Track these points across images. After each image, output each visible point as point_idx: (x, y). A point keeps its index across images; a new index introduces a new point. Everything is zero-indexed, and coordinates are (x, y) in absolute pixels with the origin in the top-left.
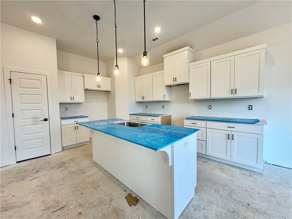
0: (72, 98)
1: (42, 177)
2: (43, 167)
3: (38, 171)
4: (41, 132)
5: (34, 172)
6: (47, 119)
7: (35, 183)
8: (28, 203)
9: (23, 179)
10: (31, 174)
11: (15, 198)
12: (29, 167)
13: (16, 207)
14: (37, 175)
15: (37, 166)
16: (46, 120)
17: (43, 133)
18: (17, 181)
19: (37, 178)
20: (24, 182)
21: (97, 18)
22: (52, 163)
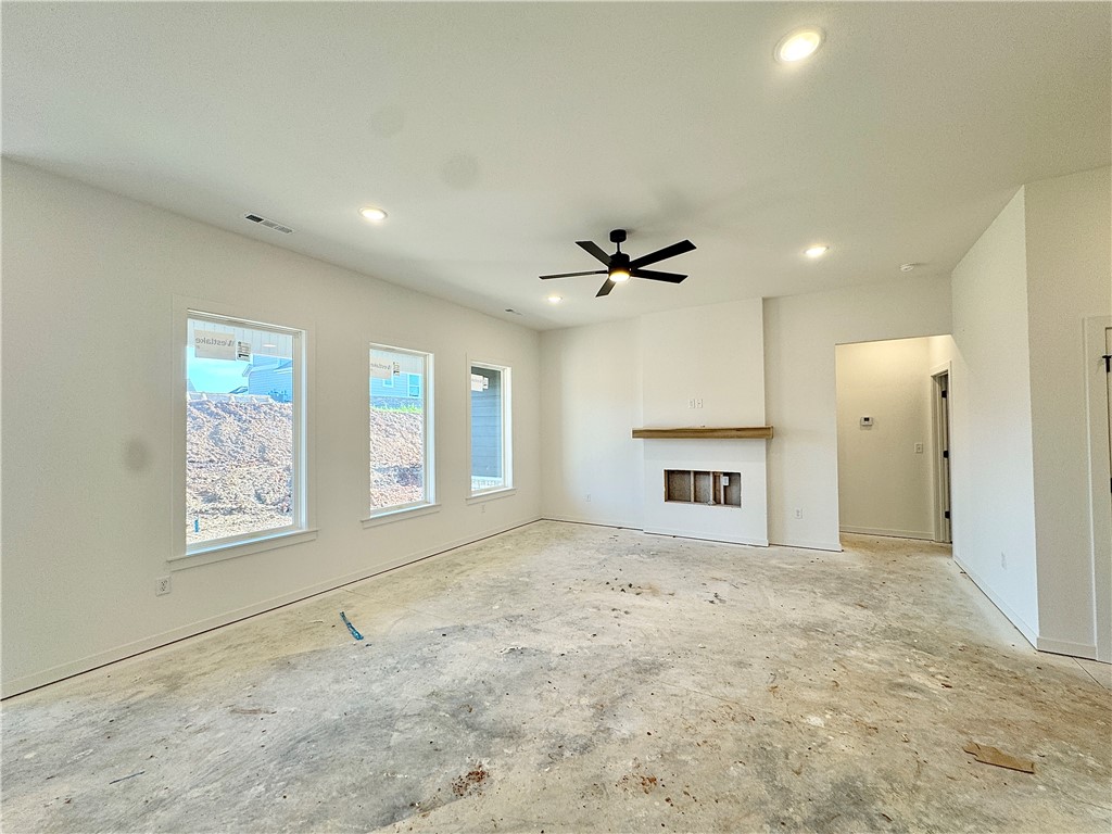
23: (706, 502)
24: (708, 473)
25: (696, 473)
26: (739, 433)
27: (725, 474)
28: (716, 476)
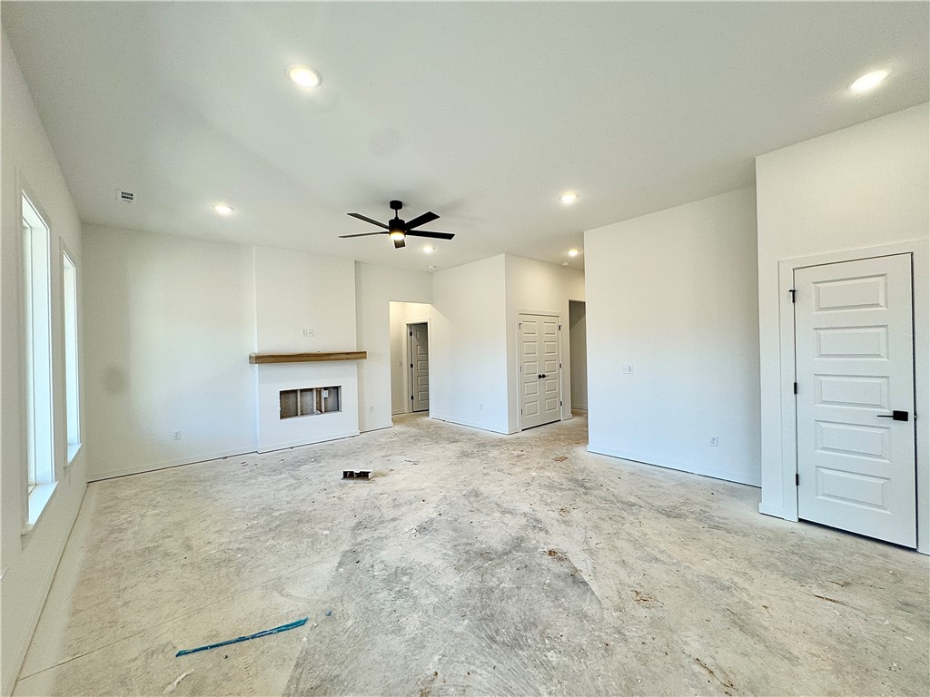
1: (856, 612)
2: (870, 582)
3: (849, 584)
4: (879, 457)
5: (834, 577)
6: (907, 413)
7: (827, 616)
8: (792, 659)
9: (801, 578)
10: (824, 578)
11: (767, 614)
12: (826, 555)
13: (762, 640)
14: (840, 594)
15: (849, 562)
17: (887, 462)
18: (785, 574)
19: (837, 602)
20: (799, 588)
22: (910, 589)
23: (312, 413)
24: (311, 390)
25: (302, 391)
26: (347, 356)
27: (325, 389)
28: (319, 391)
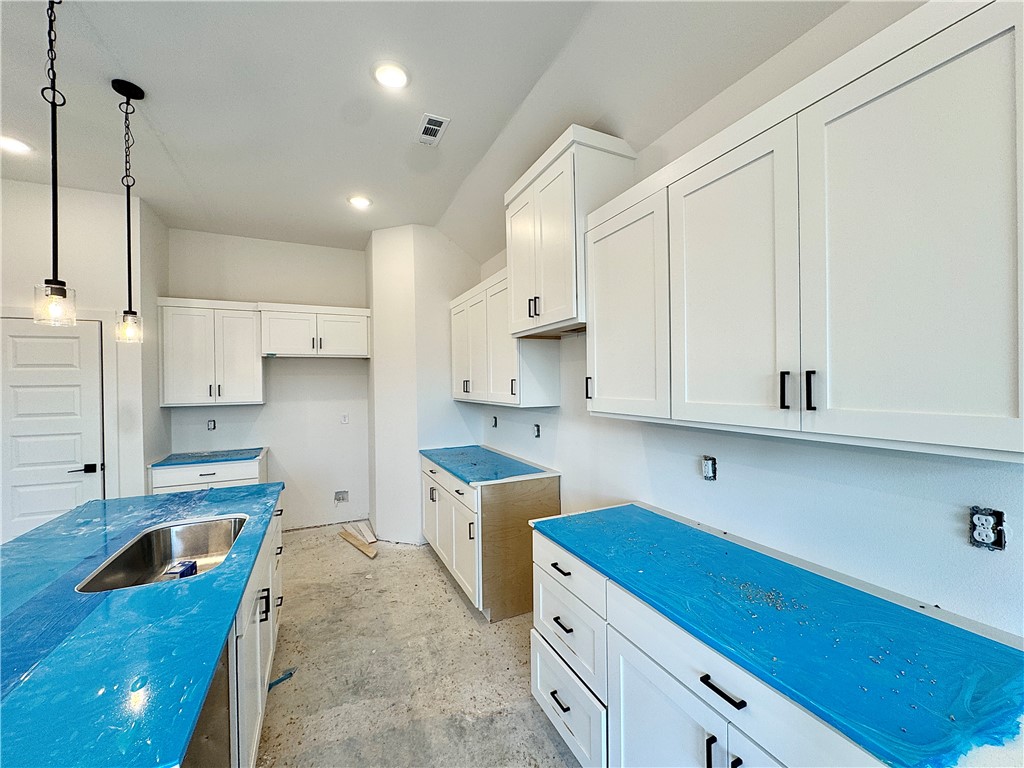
0: (215, 390)
6: (95, 465)
16: (90, 469)
21: (129, 90)
